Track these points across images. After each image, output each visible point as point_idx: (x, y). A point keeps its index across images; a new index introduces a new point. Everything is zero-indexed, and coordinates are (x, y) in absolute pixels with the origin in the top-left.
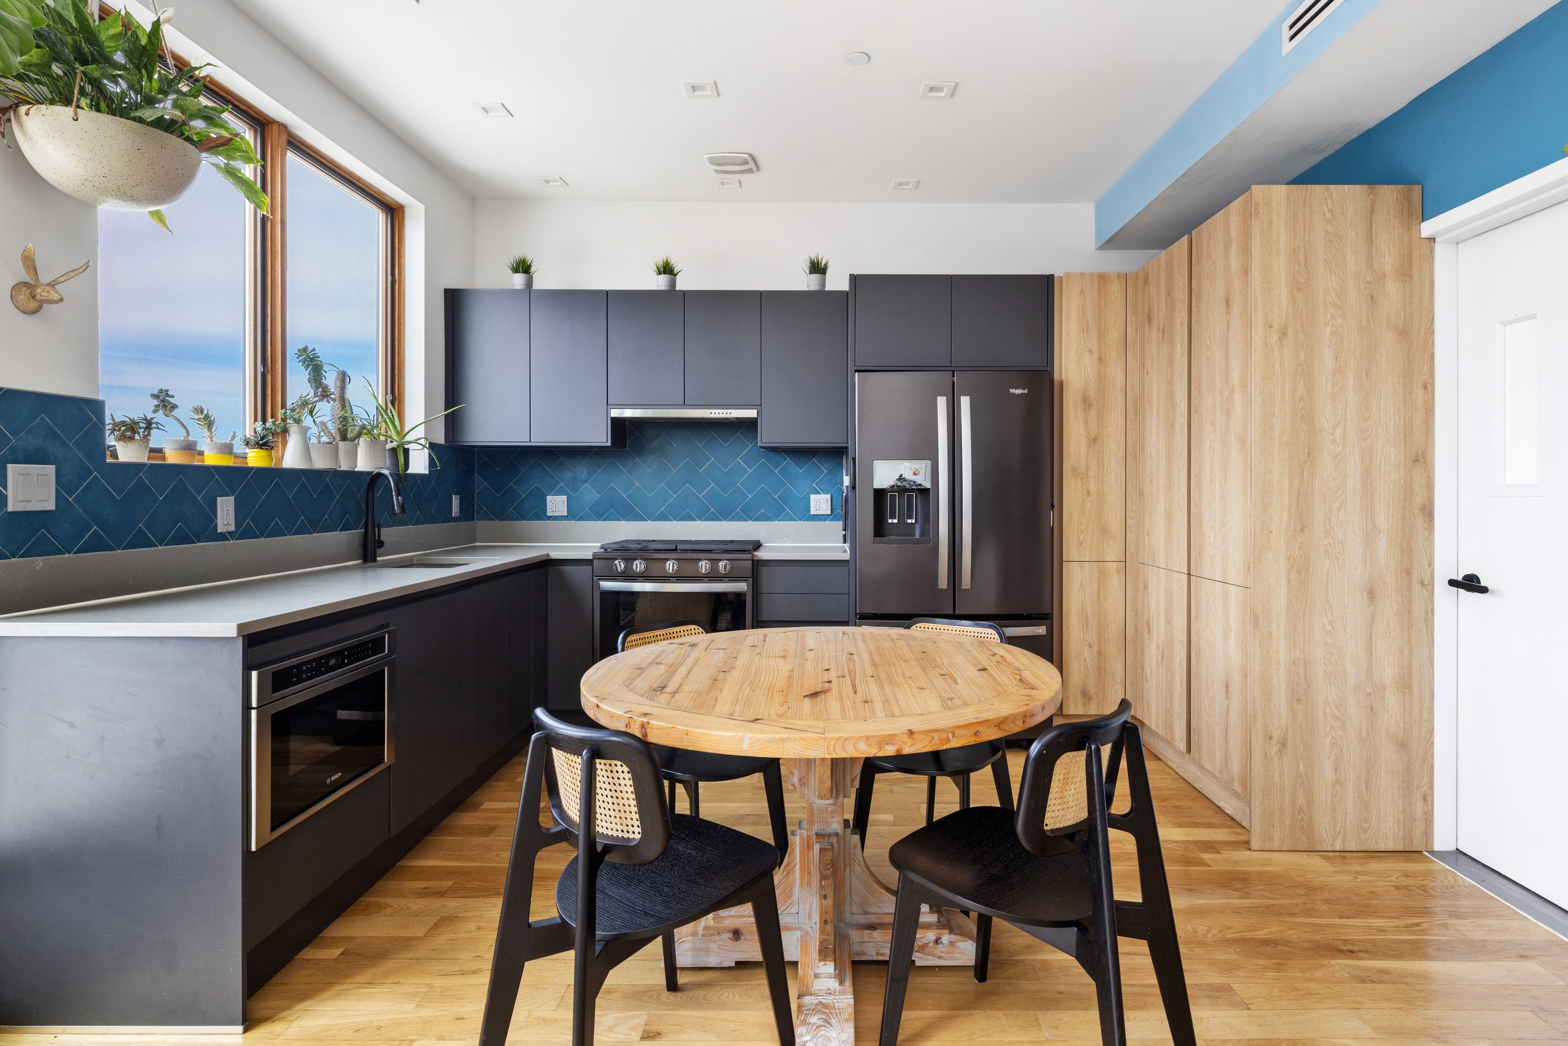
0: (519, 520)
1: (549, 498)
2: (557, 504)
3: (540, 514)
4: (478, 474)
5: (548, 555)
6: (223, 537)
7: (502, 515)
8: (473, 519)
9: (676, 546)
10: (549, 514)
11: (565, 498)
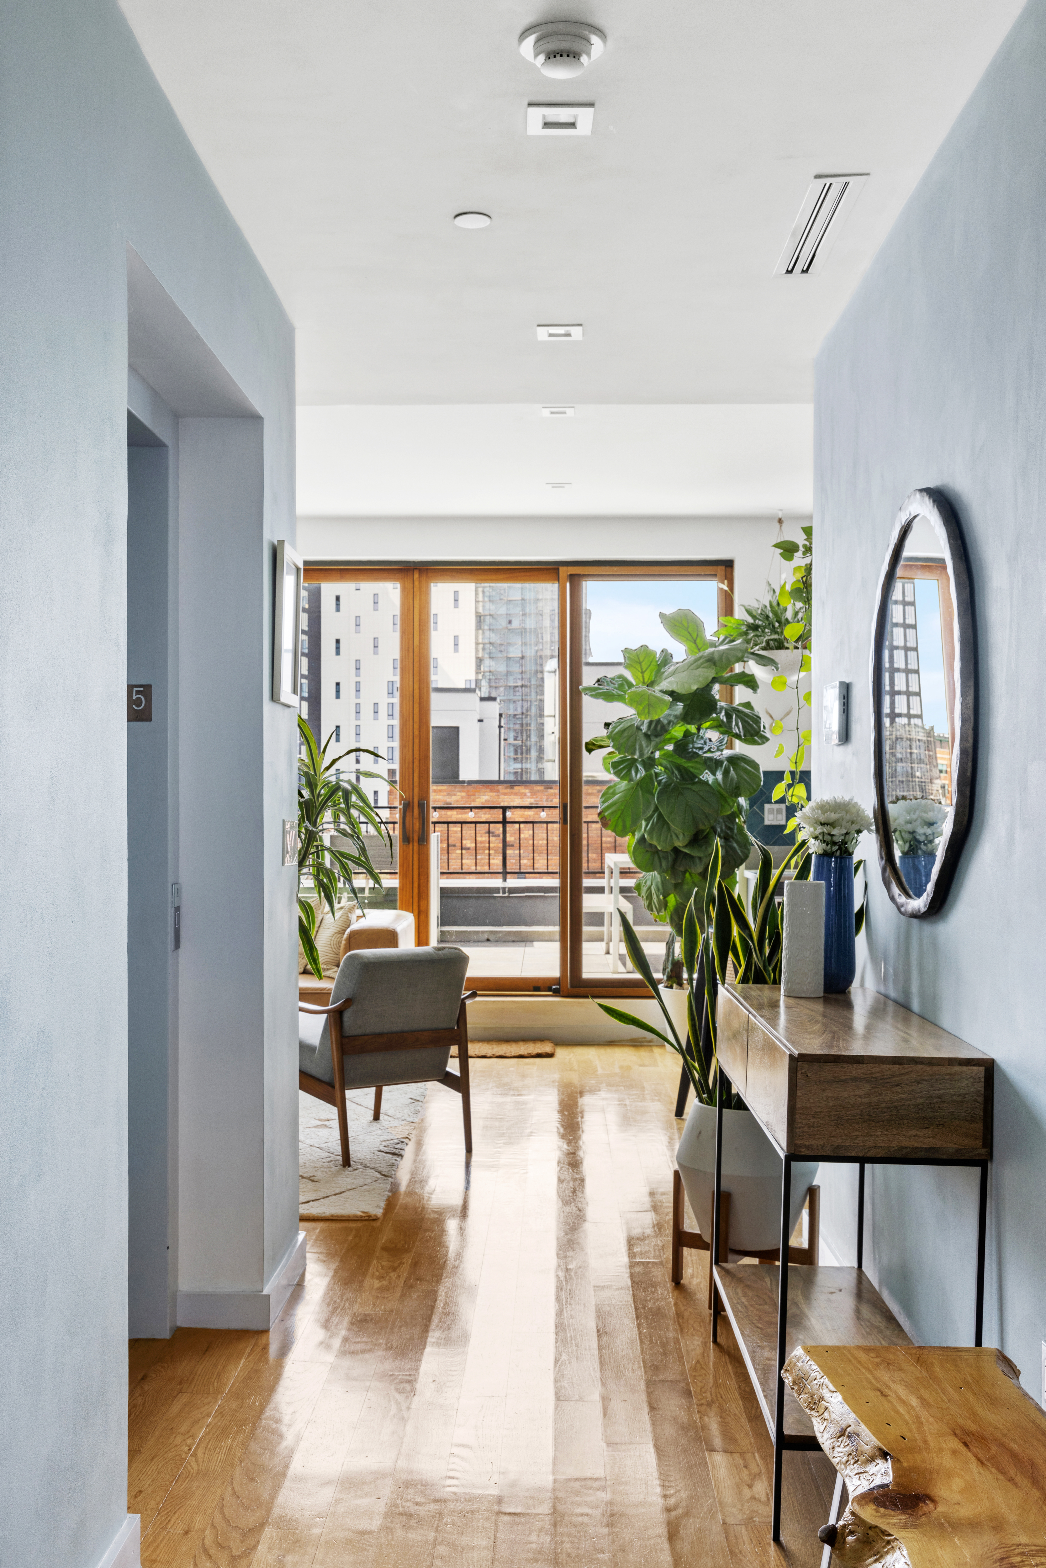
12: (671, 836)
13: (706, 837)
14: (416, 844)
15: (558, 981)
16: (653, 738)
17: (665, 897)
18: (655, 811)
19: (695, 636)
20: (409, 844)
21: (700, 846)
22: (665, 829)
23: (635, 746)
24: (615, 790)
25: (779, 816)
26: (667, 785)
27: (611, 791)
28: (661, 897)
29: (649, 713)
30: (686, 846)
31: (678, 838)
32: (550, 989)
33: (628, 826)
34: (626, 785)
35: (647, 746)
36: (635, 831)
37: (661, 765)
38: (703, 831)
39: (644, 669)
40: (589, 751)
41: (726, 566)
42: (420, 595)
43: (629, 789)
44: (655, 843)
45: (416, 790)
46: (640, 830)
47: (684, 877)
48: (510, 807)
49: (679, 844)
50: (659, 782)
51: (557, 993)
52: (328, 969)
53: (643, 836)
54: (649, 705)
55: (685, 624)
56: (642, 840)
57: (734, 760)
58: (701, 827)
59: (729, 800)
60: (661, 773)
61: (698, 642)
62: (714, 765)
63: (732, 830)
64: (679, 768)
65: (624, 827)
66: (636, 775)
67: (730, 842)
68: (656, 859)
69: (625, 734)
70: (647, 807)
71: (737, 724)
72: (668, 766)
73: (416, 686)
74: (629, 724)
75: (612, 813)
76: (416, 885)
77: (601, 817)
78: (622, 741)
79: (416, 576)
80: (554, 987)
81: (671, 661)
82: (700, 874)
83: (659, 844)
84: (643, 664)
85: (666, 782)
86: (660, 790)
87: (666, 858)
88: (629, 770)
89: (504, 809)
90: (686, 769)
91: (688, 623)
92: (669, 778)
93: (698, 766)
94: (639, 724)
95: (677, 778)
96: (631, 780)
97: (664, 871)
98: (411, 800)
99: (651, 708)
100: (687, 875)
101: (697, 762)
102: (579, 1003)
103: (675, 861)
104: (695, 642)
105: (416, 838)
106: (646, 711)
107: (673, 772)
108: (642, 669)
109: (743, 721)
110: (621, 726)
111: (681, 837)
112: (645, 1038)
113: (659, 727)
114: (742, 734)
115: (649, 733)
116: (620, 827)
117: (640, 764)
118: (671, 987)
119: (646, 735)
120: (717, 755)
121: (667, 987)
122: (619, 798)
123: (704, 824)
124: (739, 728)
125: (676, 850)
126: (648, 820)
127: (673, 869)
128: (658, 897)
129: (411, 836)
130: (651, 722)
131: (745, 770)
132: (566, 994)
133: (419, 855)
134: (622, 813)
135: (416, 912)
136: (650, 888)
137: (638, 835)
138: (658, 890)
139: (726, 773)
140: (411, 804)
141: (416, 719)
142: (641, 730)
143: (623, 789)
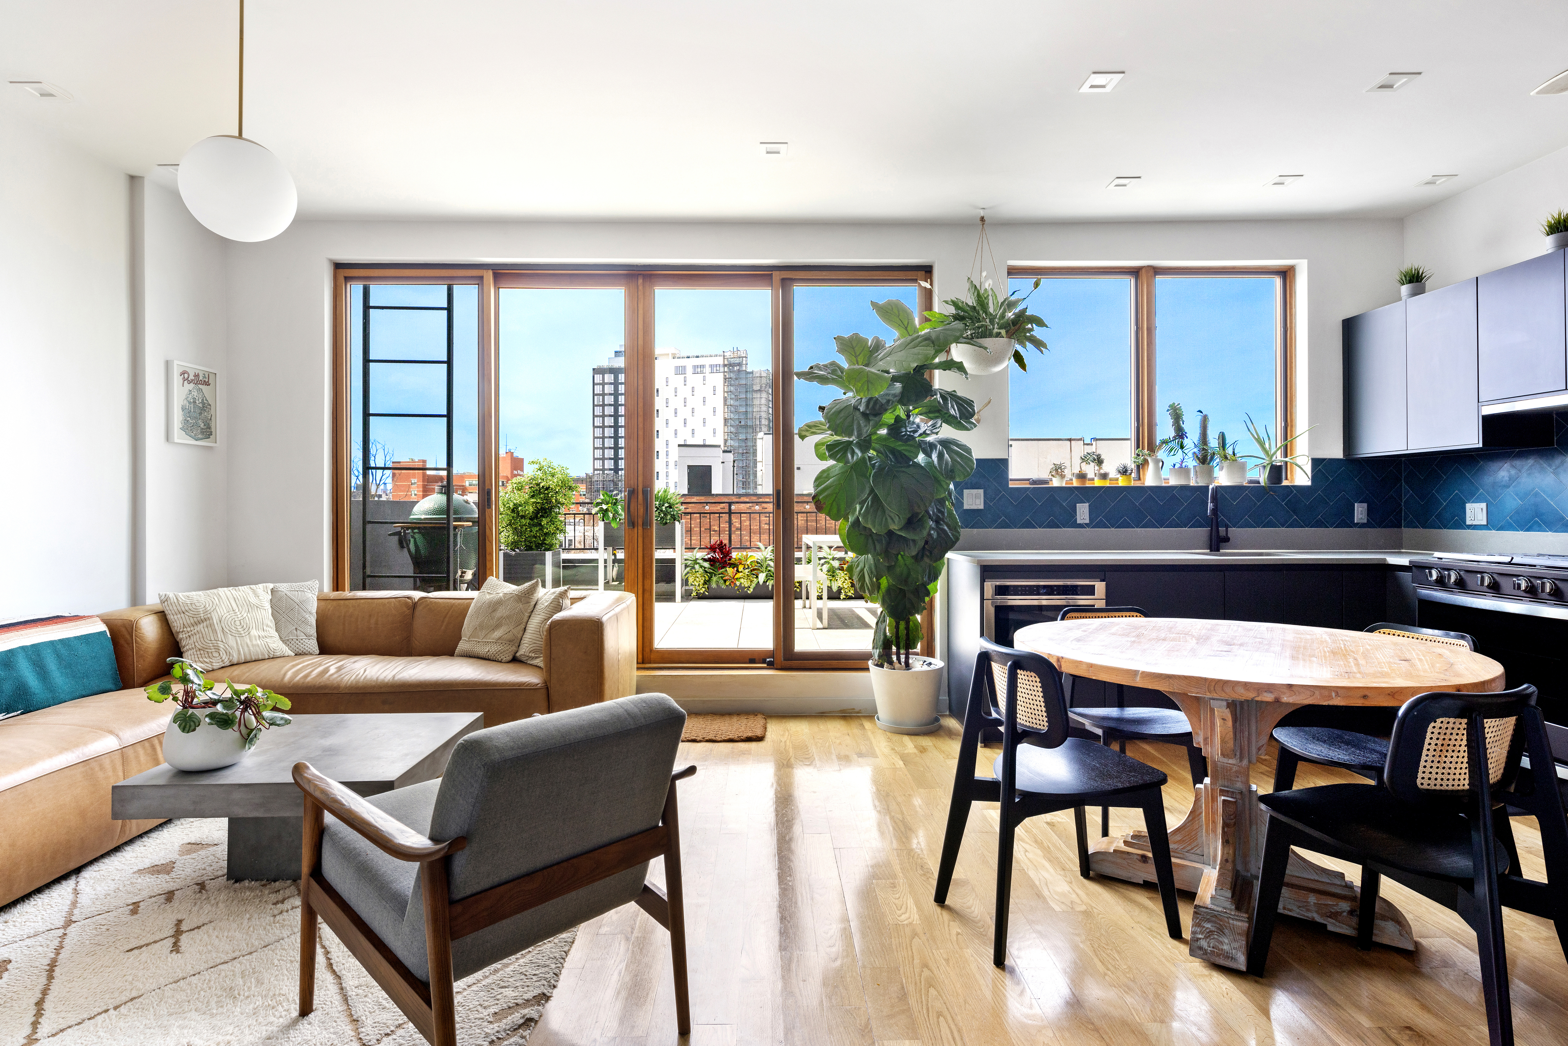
0: (1440, 528)
1: (1469, 506)
2: (1476, 512)
3: (1460, 523)
4: (1406, 482)
5: (1385, 560)
6: (1081, 526)
7: (1425, 524)
8: (1400, 527)
9: (1512, 558)
10: (1468, 522)
11: (1484, 505)
12: (886, 519)
13: (920, 520)
14: (640, 528)
15: (772, 654)
16: (871, 418)
17: (878, 580)
18: (869, 495)
19: (906, 324)
20: (634, 528)
21: (915, 529)
22: (879, 513)
23: (852, 425)
24: (828, 474)
25: (978, 501)
26: (881, 469)
27: (825, 475)
28: (875, 579)
29: (868, 389)
30: (900, 530)
31: (894, 522)
32: (764, 662)
33: (843, 509)
34: (842, 468)
35: (866, 426)
36: (848, 514)
37: (874, 450)
38: (918, 514)
39: (858, 354)
40: (802, 437)
41: (926, 272)
42: (644, 299)
43: (843, 473)
44: (870, 526)
45: (640, 479)
46: (853, 513)
47: (897, 559)
48: (733, 503)
49: (894, 527)
50: (873, 466)
51: (771, 665)
52: (536, 658)
53: (858, 518)
54: (868, 381)
55: (897, 312)
56: (857, 522)
57: (946, 444)
58: (916, 509)
59: (943, 484)
60: (873, 457)
61: (909, 329)
62: (928, 448)
63: (943, 513)
64: (893, 451)
65: (839, 510)
66: (853, 457)
67: (941, 525)
68: (870, 541)
69: (842, 414)
70: (862, 490)
71: (953, 406)
72: (882, 449)
73: (641, 382)
74: (845, 405)
75: (827, 496)
76: (640, 566)
77: (815, 500)
78: (838, 422)
79: (640, 281)
80: (768, 660)
81: (883, 346)
82: (912, 557)
83: (874, 527)
84: (856, 349)
85: (880, 465)
86: (875, 472)
87: (880, 541)
88: (845, 453)
89: (730, 504)
90: (899, 452)
91: (899, 312)
92: (881, 461)
93: (912, 449)
94: (856, 404)
95: (891, 461)
96: (847, 462)
97: (878, 554)
98: (636, 487)
99: (870, 385)
100: (900, 556)
101: (911, 446)
102: (792, 676)
103: (888, 544)
104: (906, 328)
105: (640, 522)
106: (866, 388)
107: (887, 456)
108: (855, 353)
109: (957, 403)
110: (837, 407)
111: (896, 519)
112: (854, 709)
113: (878, 406)
114: (958, 416)
115: (868, 412)
116: (835, 510)
117: (855, 447)
118: (882, 666)
119: (864, 414)
120: (931, 439)
121: (877, 665)
122: (834, 481)
123: (919, 507)
124: (955, 410)
125: (890, 533)
126: (862, 503)
127: (886, 553)
128: (871, 579)
129: (636, 521)
130: (870, 399)
131: (957, 453)
132: (779, 667)
133: (643, 538)
134: (836, 497)
135: (640, 592)
136: (862, 570)
137: (851, 519)
138: (872, 572)
139: (941, 456)
140: (636, 492)
141: (641, 413)
142: (859, 410)
143: (837, 473)
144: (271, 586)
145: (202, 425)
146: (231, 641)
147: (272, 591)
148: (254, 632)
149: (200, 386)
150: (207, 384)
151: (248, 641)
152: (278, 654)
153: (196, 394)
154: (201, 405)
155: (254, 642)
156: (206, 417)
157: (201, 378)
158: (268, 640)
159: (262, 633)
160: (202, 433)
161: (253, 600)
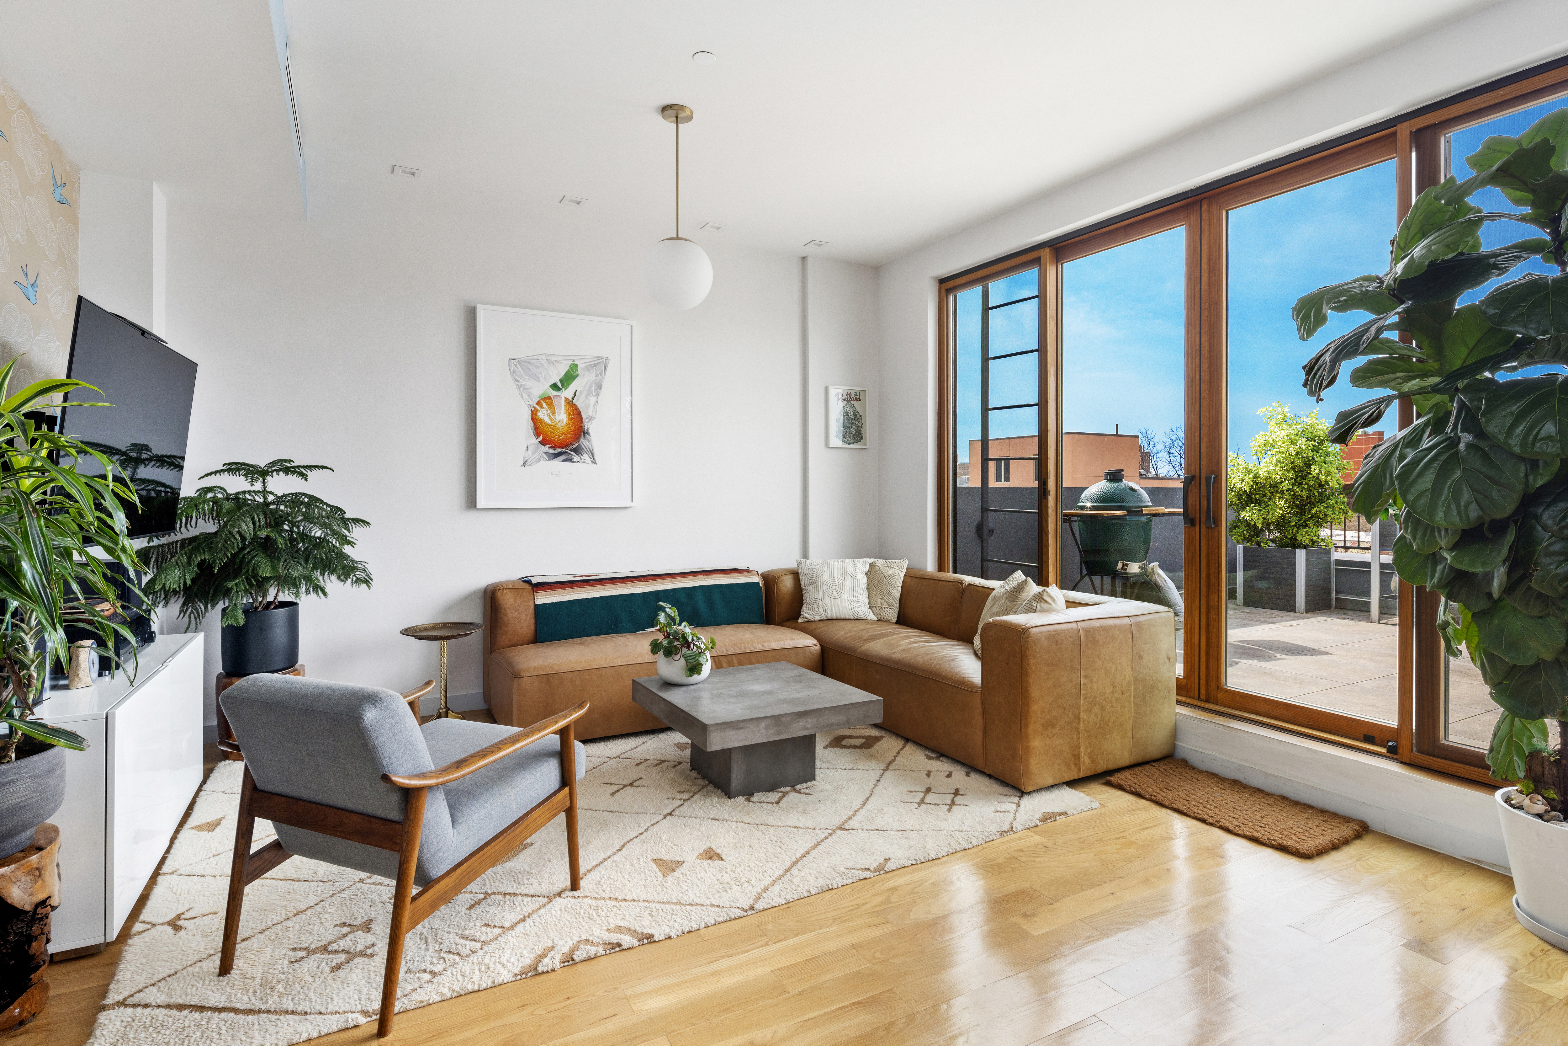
14: (1203, 531)
15: (1395, 735)
51: (1393, 753)
79: (1204, 207)
80: (1390, 744)
98: (1197, 474)
132: (1406, 760)
144: (871, 561)
145: (854, 432)
146: (827, 601)
147: (871, 565)
148: (845, 597)
149: (852, 402)
150: (858, 400)
151: (839, 603)
152: (862, 617)
153: (848, 409)
154: (852, 417)
155: (844, 604)
156: (857, 426)
157: (853, 396)
158: (855, 604)
159: (851, 598)
160: (854, 438)
161: (851, 570)
